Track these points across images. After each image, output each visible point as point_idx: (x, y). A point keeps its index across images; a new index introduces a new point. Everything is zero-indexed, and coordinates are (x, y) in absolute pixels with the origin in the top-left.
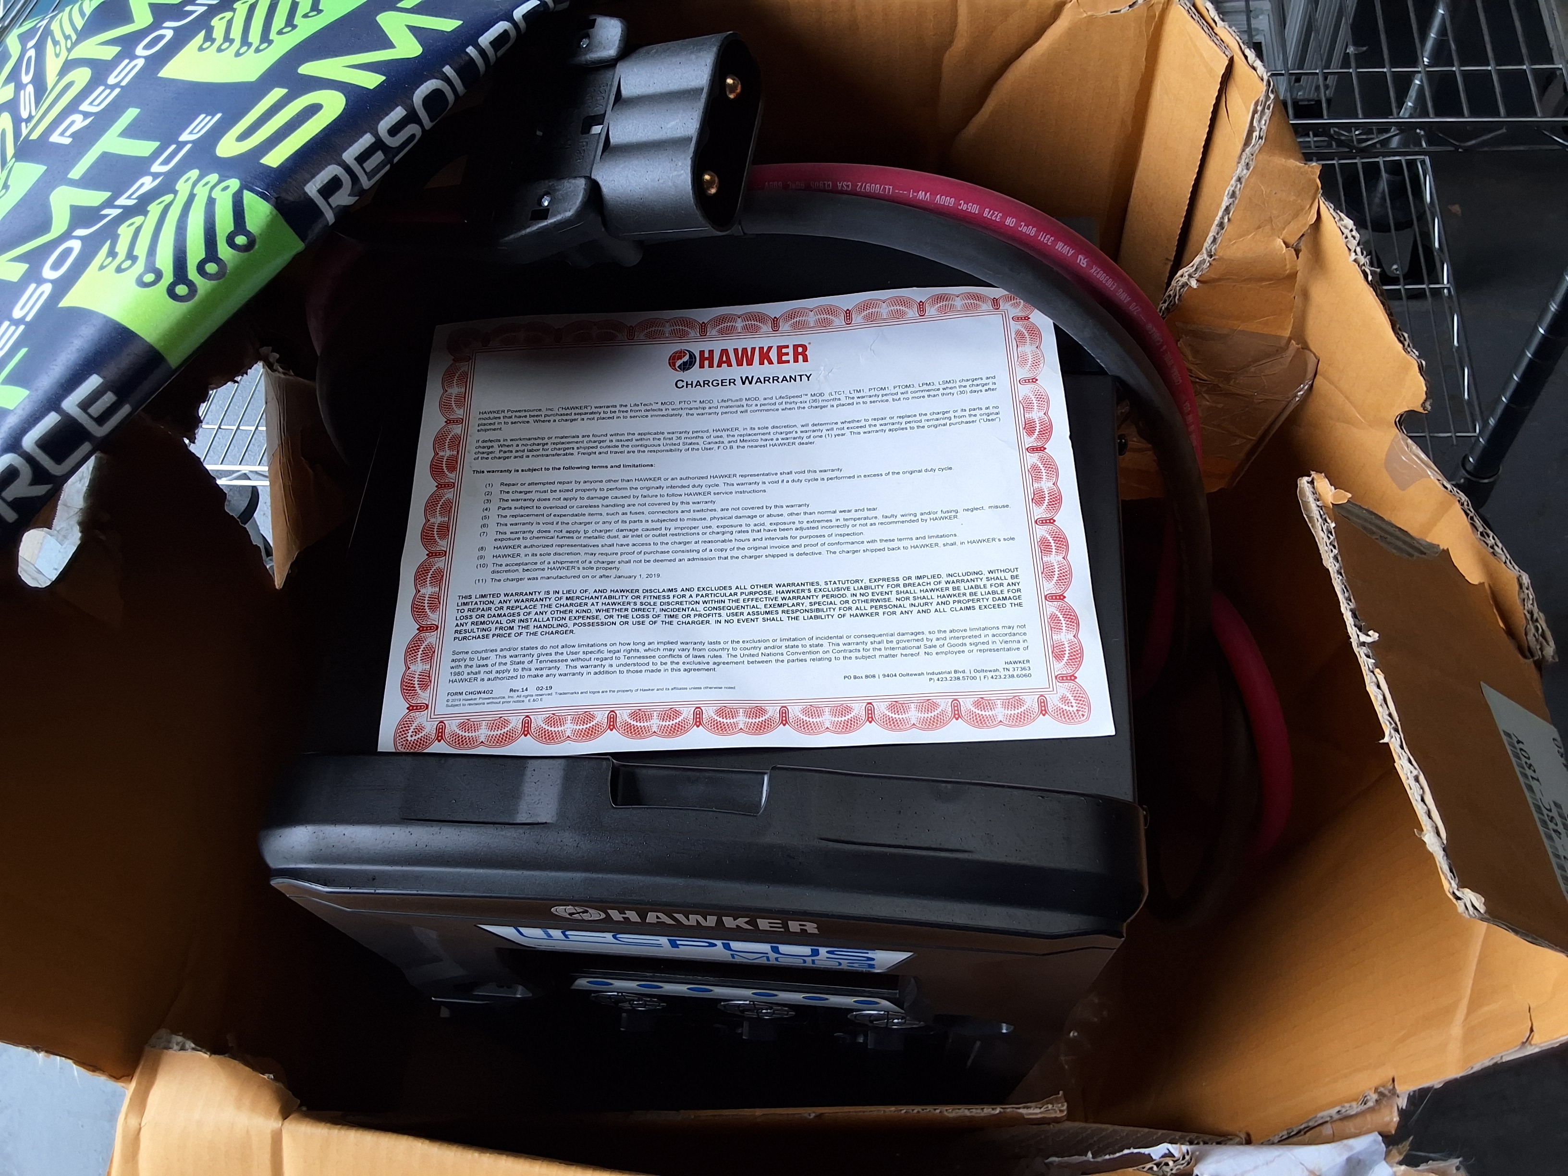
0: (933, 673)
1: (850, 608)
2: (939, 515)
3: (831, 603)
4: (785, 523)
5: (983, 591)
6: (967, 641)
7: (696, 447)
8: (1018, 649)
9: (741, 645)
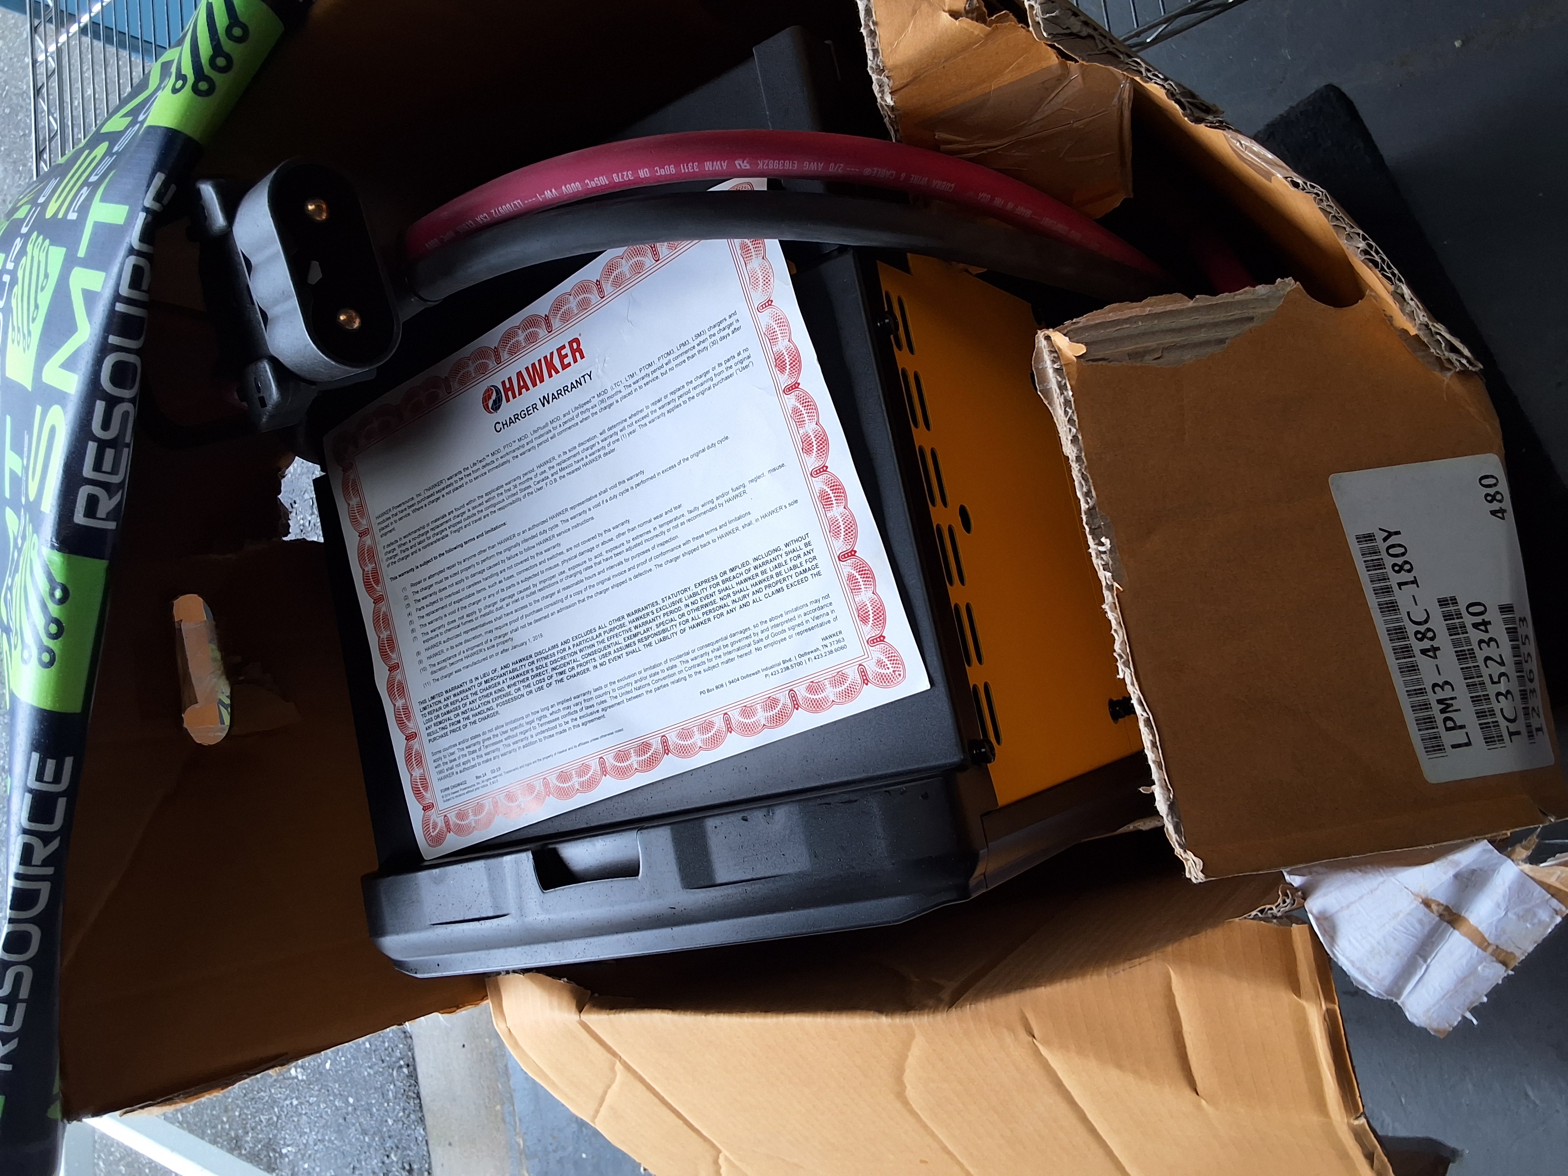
0: (766, 669)
1: (687, 621)
2: (732, 494)
3: (672, 620)
4: (616, 547)
5: (786, 567)
6: (786, 626)
7: (530, 490)
8: (829, 622)
9: (618, 685)
